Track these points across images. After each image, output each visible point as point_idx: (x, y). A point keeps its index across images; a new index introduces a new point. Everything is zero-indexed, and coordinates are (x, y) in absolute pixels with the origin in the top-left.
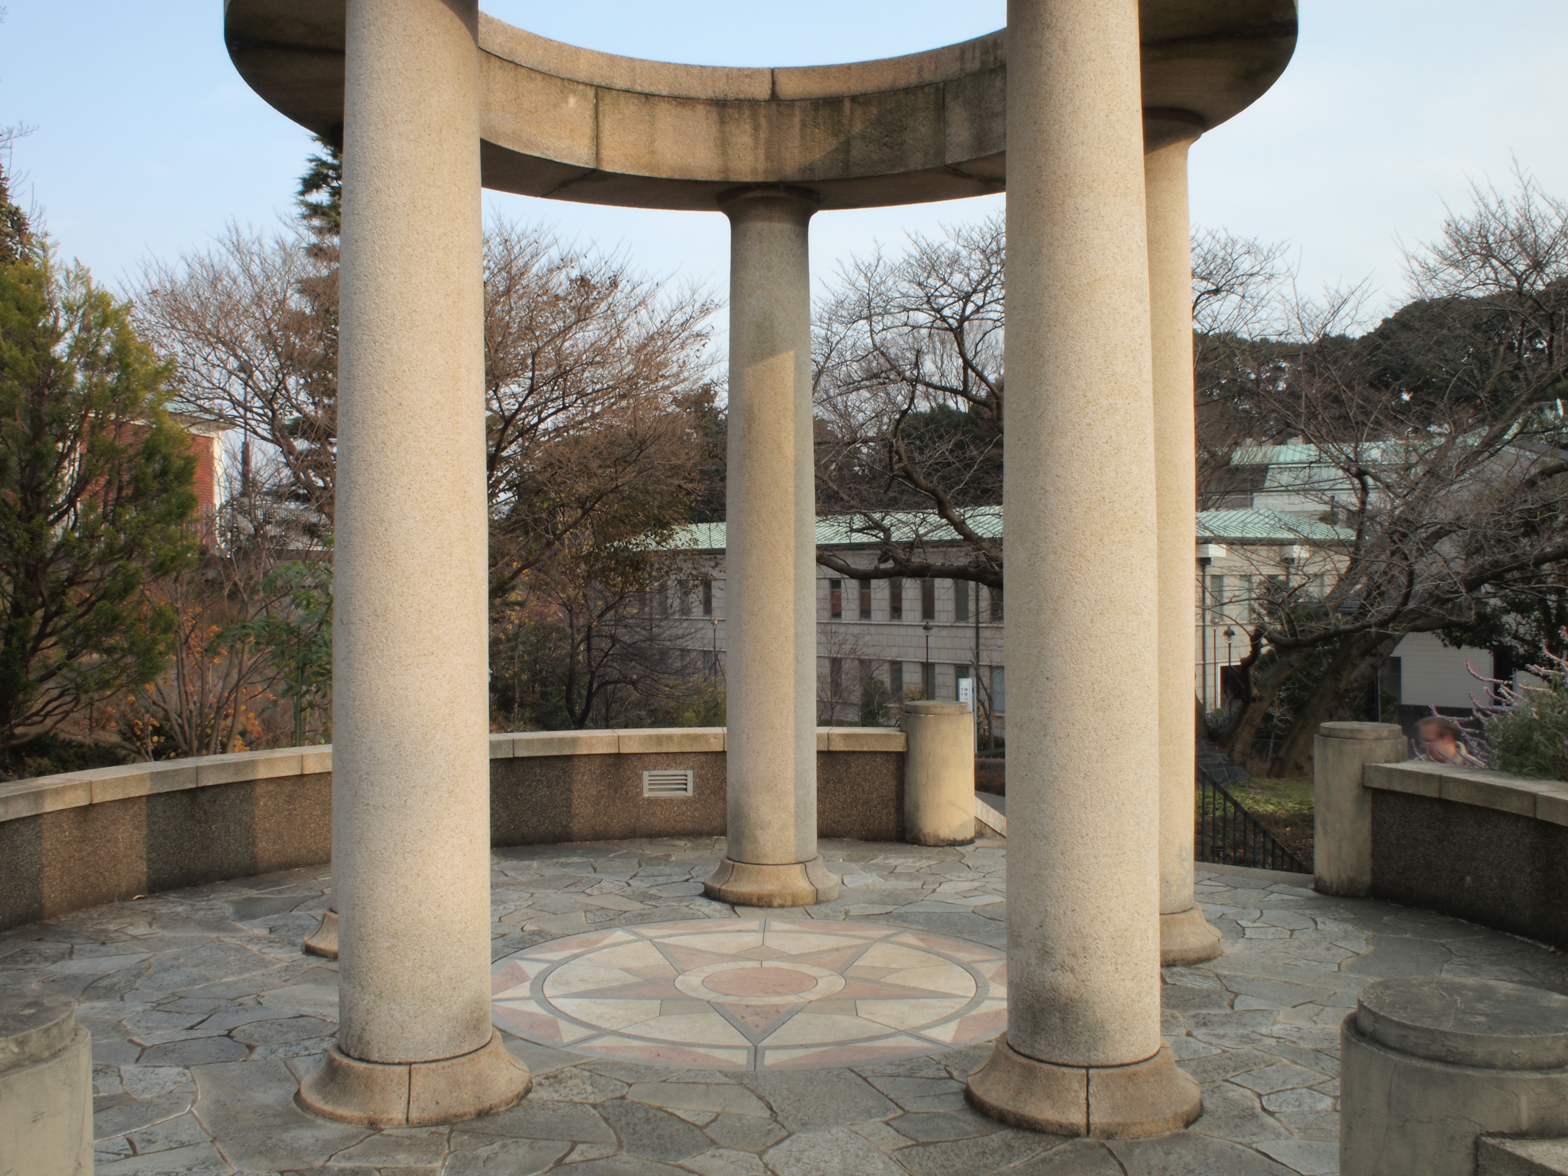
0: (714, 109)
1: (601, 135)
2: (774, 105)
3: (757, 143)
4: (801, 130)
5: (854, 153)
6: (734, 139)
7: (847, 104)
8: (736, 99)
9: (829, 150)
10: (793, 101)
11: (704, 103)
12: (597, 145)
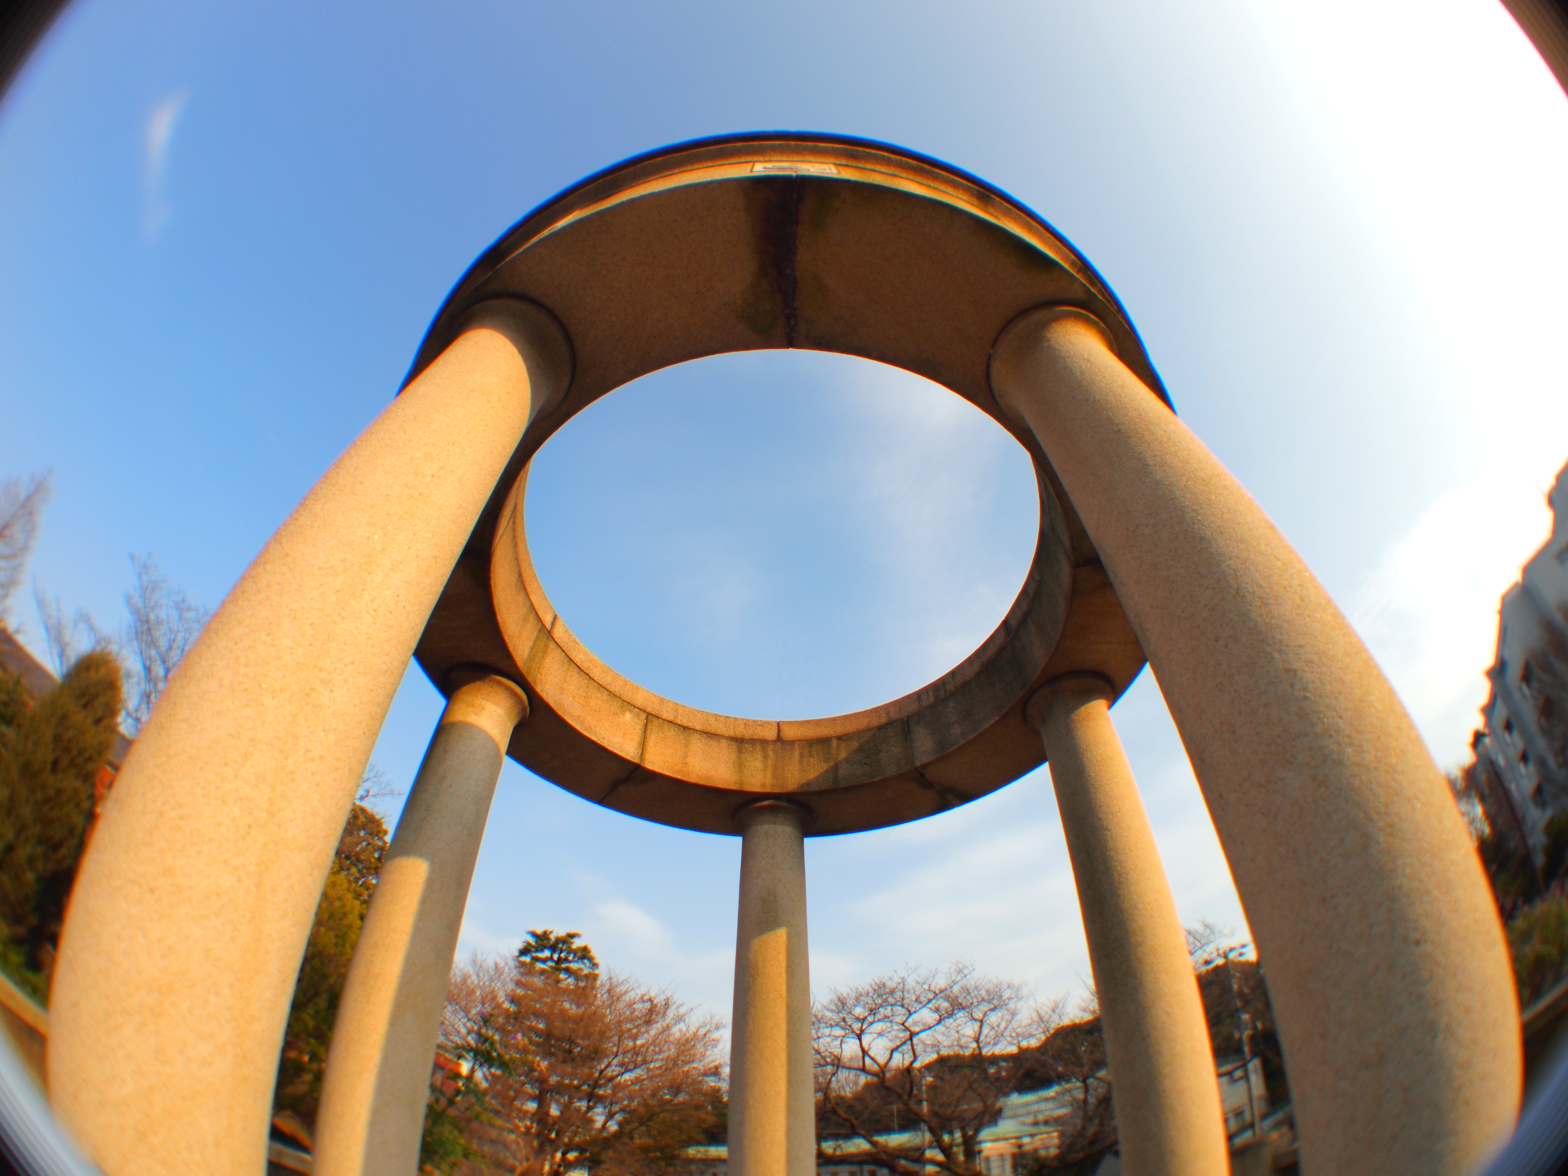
0: (734, 743)
1: (647, 744)
2: (779, 743)
3: (765, 767)
4: (800, 759)
5: (841, 771)
6: (748, 763)
7: (834, 742)
8: (751, 739)
9: (822, 771)
10: (794, 741)
11: (727, 739)
12: (643, 749)
